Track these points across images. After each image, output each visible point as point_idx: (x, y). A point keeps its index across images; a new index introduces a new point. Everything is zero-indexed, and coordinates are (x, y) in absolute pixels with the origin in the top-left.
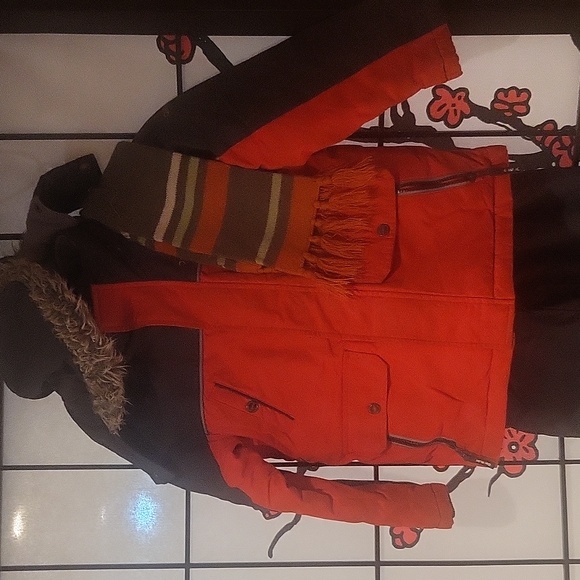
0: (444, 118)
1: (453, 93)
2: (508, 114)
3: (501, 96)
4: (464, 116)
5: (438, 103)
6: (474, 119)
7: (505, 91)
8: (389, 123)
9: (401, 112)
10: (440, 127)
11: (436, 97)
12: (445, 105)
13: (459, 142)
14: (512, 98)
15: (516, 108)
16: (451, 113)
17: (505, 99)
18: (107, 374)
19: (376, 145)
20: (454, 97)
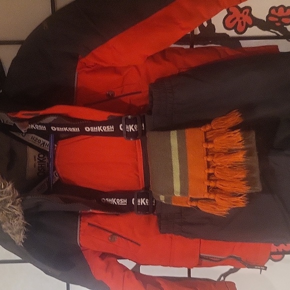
0: (235, 28)
1: (241, 10)
2: (278, 24)
3: (273, 12)
4: (248, 26)
5: (231, 17)
6: (255, 28)
7: (276, 9)
8: (197, 31)
9: (205, 24)
10: (232, 33)
11: (230, 13)
12: (235, 18)
13: (245, 44)
14: (281, 13)
15: (283, 20)
16: (240, 23)
17: (276, 14)
18: (10, 207)
19: (188, 47)
20: (241, 13)
